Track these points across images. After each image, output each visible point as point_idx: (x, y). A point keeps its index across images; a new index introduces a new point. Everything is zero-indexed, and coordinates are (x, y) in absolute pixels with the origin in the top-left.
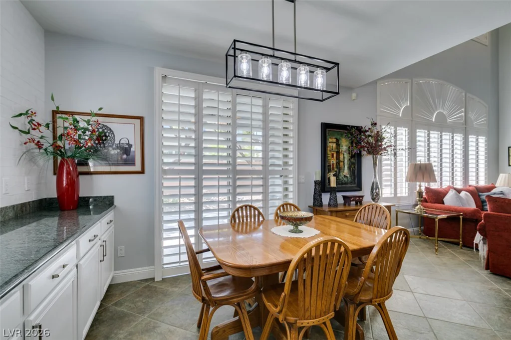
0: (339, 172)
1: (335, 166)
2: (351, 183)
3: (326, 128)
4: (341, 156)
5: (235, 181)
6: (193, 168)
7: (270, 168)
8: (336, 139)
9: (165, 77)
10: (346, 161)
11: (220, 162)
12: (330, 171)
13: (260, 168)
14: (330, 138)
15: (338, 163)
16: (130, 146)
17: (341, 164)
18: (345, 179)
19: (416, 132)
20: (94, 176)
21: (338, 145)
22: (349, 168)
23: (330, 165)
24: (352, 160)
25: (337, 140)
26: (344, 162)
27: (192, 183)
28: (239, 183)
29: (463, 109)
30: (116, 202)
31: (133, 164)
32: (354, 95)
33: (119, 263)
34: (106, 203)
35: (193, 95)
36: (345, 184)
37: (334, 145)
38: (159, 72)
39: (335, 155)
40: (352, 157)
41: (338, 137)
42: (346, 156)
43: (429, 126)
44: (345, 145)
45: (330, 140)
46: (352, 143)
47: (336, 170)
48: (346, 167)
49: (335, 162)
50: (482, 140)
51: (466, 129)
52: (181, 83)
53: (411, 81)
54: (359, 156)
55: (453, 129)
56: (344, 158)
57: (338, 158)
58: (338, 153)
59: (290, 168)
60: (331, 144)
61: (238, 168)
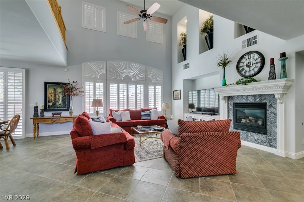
0: (56, 103)
1: (53, 100)
2: (64, 107)
3: (46, 84)
4: (57, 96)
7: (9, 101)
10: (60, 98)
12: (49, 102)
15: (55, 99)
17: (57, 99)
18: (60, 106)
19: (109, 85)
21: (55, 91)
22: (63, 101)
23: (50, 100)
24: (65, 97)
32: (66, 70)
36: (60, 108)
37: (53, 91)
39: (53, 95)
41: (55, 88)
43: (118, 82)
44: (59, 90)
45: (50, 89)
47: (54, 102)
48: (60, 100)
49: (53, 98)
50: (159, 89)
51: (146, 83)
53: (106, 62)
54: (69, 96)
55: (136, 83)
56: (59, 96)
57: (55, 97)
58: (55, 95)
60: (50, 91)
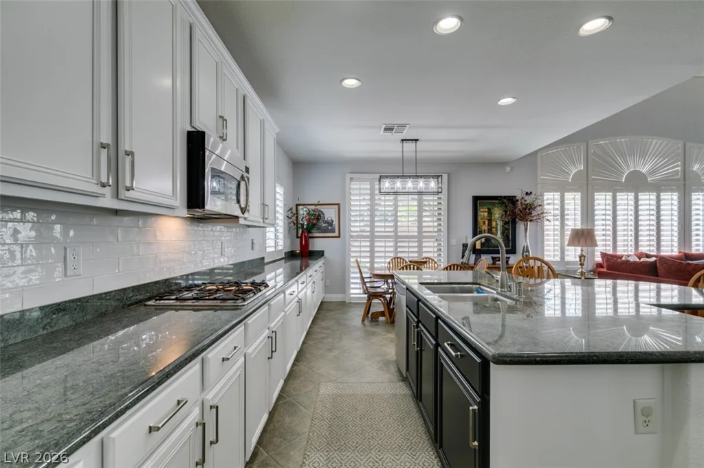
1: (487, 231)
3: (476, 199)
4: (494, 223)
5: (396, 242)
6: (368, 234)
7: (424, 234)
9: (351, 179)
10: (499, 227)
11: (386, 230)
13: (416, 234)
14: (482, 208)
15: (490, 229)
16: (333, 221)
17: (494, 230)
19: (594, 196)
20: (316, 239)
21: (490, 213)
22: (503, 233)
23: (482, 232)
24: (506, 226)
25: (489, 210)
26: (496, 228)
27: (368, 244)
28: (399, 244)
29: (679, 163)
30: (325, 254)
31: (334, 232)
32: (508, 169)
33: (327, 289)
34: (320, 254)
35: (369, 187)
37: (486, 214)
38: (348, 176)
39: (487, 222)
40: (506, 223)
41: (490, 207)
42: (499, 222)
44: (497, 213)
45: (482, 210)
46: (506, 212)
48: (499, 232)
49: (486, 228)
51: (684, 186)
52: (360, 180)
53: (585, 144)
54: (514, 223)
56: (497, 224)
57: (490, 224)
58: (490, 221)
59: (442, 234)
60: (482, 213)
61: (399, 234)
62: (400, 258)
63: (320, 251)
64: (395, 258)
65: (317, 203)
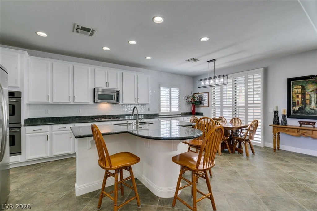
0: (305, 107)
1: (300, 103)
3: (289, 81)
4: (307, 97)
6: (220, 105)
7: (249, 105)
8: (301, 86)
10: (313, 99)
12: (294, 105)
13: (244, 105)
14: (295, 86)
15: (304, 101)
17: (307, 102)
18: (313, 111)
20: (200, 108)
21: (304, 89)
23: (296, 103)
25: (303, 86)
26: (310, 100)
27: (220, 110)
30: (204, 114)
36: (312, 114)
37: (300, 90)
39: (300, 96)
41: (304, 84)
42: (313, 95)
44: (311, 88)
45: (295, 87)
47: (301, 105)
48: (313, 103)
49: (300, 100)
56: (311, 97)
57: (303, 98)
58: (304, 95)
60: (296, 90)
62: (238, 119)
63: (201, 113)
64: (234, 119)
65: (198, 93)
